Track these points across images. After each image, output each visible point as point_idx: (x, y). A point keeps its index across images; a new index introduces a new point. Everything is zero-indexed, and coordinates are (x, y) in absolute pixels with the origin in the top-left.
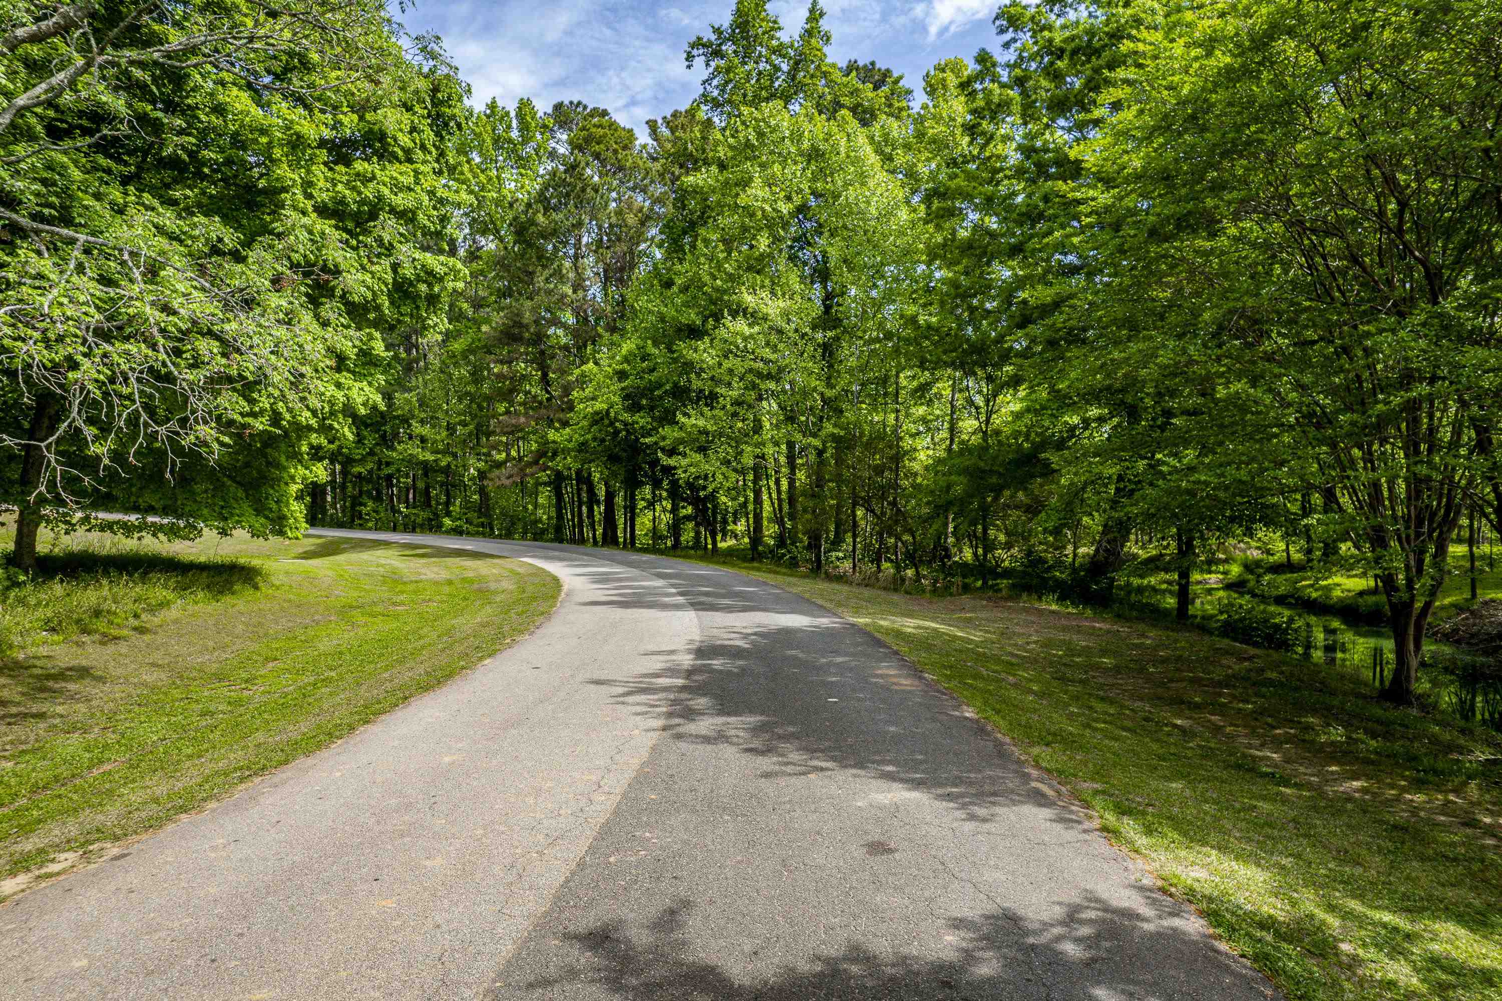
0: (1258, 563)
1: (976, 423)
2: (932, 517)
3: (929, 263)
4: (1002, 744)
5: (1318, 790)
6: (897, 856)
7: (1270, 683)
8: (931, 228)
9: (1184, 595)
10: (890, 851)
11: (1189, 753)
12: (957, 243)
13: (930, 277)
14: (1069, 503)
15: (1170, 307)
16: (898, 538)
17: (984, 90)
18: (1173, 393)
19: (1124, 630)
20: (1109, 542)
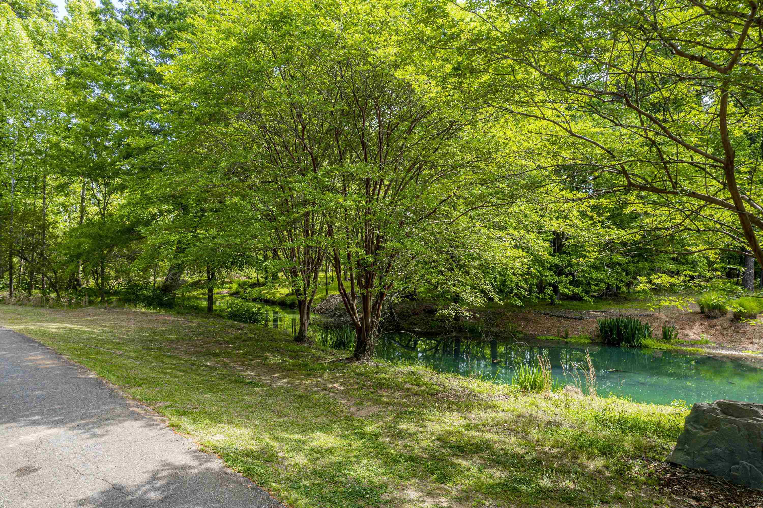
0: (245, 283)
1: (98, 209)
2: (69, 262)
3: (69, 113)
4: (112, 390)
5: (270, 386)
6: (40, 472)
7: (251, 339)
8: (70, 92)
9: (211, 300)
10: (35, 470)
11: (213, 379)
12: (87, 105)
13: (69, 121)
14: (151, 255)
15: (206, 158)
16: (44, 275)
17: (106, 21)
18: (206, 201)
19: (181, 319)
20: (173, 275)
